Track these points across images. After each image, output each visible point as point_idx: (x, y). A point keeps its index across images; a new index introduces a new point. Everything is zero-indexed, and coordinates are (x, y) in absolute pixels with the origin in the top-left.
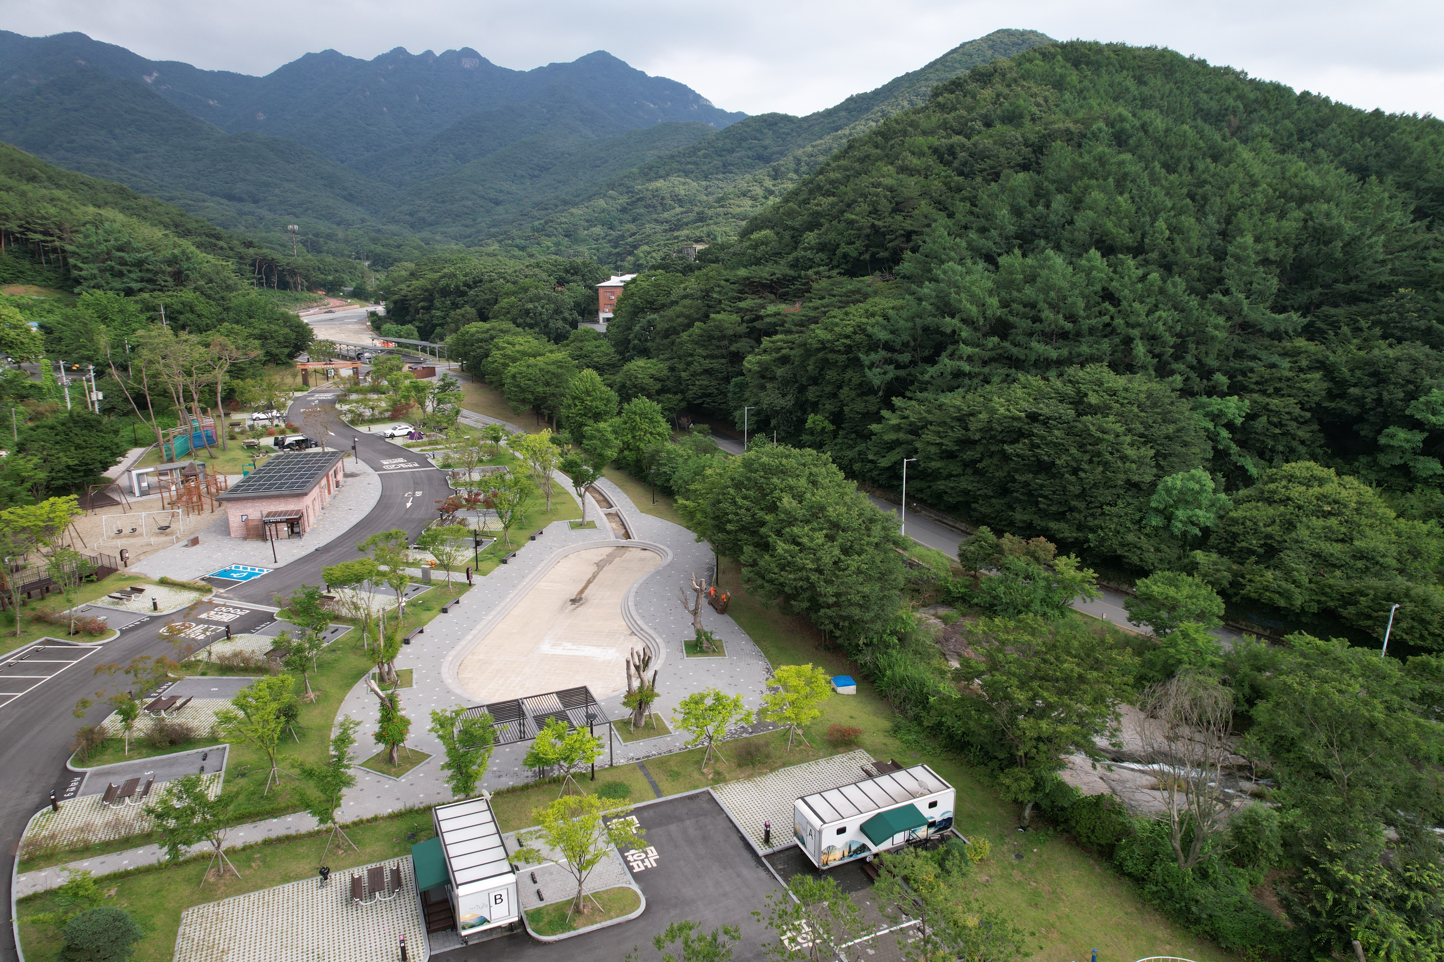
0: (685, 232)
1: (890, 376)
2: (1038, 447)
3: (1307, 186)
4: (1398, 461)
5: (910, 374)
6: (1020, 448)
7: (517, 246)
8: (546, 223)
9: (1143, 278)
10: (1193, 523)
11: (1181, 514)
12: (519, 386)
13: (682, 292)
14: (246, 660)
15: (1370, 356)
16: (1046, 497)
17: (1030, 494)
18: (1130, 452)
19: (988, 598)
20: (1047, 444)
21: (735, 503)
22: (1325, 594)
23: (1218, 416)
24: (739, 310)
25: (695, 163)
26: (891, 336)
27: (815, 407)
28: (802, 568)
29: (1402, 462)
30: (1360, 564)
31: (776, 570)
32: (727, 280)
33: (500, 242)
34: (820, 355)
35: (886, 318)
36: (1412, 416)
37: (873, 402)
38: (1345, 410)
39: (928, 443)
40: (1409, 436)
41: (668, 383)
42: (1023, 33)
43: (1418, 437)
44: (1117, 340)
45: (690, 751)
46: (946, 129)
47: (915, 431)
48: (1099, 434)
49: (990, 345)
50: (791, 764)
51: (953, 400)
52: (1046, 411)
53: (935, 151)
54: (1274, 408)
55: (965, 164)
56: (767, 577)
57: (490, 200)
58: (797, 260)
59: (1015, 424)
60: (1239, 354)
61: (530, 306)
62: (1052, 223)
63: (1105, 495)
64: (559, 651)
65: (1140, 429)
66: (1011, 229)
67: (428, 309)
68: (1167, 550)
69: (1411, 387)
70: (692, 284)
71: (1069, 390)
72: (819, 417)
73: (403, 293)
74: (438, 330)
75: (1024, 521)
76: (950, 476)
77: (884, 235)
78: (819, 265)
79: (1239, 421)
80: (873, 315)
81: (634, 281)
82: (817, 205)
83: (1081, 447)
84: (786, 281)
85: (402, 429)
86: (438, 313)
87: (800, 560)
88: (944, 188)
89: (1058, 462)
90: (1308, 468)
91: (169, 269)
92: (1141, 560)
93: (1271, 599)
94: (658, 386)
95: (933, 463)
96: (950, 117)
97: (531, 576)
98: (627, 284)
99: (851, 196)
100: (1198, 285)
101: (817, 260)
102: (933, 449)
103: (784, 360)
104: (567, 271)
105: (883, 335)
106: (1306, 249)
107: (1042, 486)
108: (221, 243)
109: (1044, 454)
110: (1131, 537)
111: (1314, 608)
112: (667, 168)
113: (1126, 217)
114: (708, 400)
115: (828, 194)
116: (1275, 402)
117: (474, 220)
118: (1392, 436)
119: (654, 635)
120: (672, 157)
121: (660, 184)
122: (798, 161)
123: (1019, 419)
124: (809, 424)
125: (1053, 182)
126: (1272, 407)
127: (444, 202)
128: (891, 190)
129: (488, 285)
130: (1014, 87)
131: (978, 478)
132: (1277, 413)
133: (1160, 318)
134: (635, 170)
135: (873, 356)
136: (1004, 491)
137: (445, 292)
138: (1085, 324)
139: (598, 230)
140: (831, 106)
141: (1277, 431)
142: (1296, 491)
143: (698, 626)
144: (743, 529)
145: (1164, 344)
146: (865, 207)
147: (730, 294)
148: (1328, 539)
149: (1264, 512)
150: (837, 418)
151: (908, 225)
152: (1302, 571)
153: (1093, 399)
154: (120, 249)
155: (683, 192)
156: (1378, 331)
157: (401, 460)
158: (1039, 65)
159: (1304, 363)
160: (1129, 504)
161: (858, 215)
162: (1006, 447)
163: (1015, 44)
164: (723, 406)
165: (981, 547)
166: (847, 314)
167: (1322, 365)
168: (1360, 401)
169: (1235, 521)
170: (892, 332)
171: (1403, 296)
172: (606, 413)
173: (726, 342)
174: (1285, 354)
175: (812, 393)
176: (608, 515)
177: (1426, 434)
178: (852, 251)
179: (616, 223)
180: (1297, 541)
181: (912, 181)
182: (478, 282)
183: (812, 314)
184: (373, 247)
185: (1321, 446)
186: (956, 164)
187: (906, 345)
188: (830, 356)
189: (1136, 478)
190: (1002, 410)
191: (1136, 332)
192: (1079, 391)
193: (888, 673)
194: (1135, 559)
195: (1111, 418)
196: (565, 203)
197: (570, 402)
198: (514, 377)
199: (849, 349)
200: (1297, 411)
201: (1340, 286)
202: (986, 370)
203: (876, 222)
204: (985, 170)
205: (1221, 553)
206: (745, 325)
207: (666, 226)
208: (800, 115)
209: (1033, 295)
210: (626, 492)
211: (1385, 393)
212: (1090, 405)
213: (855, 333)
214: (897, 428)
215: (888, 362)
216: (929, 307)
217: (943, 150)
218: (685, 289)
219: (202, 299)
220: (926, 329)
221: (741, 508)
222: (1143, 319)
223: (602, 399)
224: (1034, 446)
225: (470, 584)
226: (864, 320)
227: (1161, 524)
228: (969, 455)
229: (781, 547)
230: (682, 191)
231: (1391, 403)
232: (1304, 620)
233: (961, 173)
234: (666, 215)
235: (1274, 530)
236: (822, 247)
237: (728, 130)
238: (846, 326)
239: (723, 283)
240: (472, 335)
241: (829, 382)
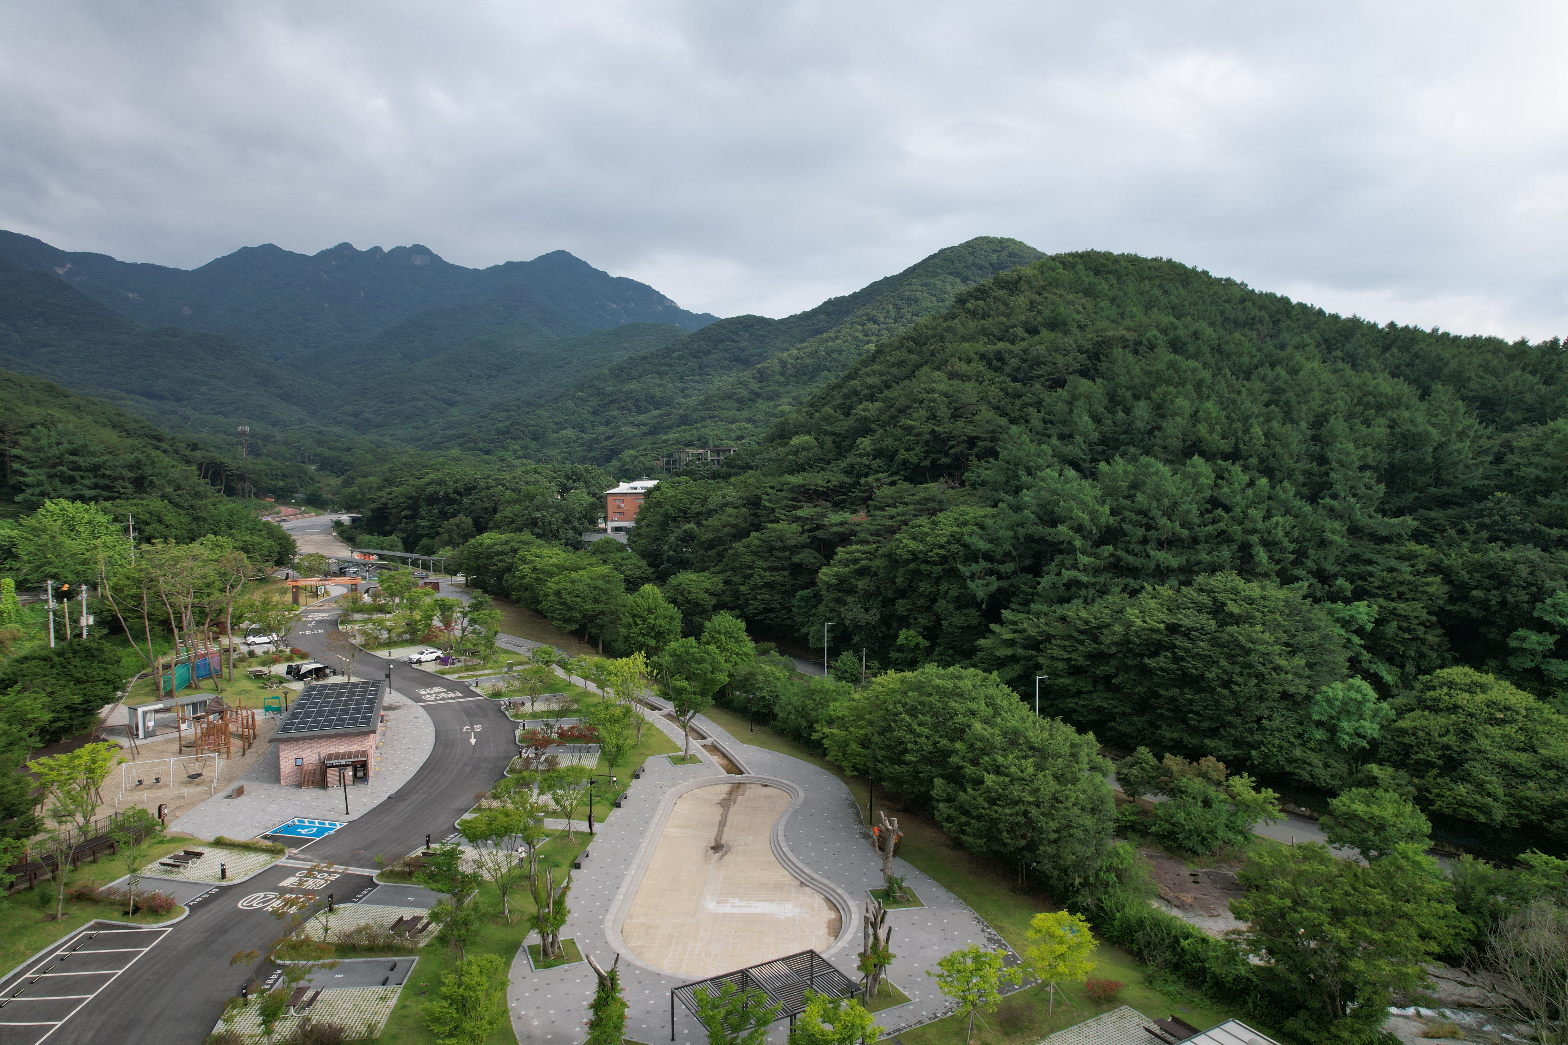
0: (672, 436)
1: (994, 587)
2: (1183, 659)
3: (1380, 394)
4: (1529, 665)
5: (1012, 585)
6: (1162, 661)
7: (480, 450)
8: (512, 425)
9: (1251, 484)
10: (1359, 735)
11: (1346, 725)
12: (565, 604)
13: (721, 501)
14: (372, 937)
15: (1485, 558)
16: (1197, 713)
17: (1177, 710)
18: (1283, 662)
19: (1167, 826)
20: (1192, 657)
21: (911, 731)
22: (1525, 808)
23: (1349, 622)
24: (797, 519)
25: (670, 365)
26: (991, 546)
27: (904, 622)
28: (1020, 801)
29: (1533, 665)
30: (1552, 774)
31: (986, 805)
32: (772, 488)
33: (460, 445)
34: (912, 566)
35: (982, 527)
36: (1540, 619)
37: (973, 617)
38: (1470, 613)
39: (1053, 658)
40: (1540, 638)
41: (723, 597)
42: (1001, 241)
43: (1550, 640)
44: (1235, 547)
45: (941, 1021)
46: (985, 335)
47: (1035, 645)
48: (1250, 645)
49: (1106, 554)
50: (1060, 1028)
51: (1075, 611)
52: (1186, 622)
53: (983, 356)
54: (1403, 613)
55: (1018, 369)
56: (975, 813)
57: (444, 401)
58: (852, 466)
59: (1154, 636)
60: (1355, 558)
61: (538, 515)
62: (1138, 429)
63: (1262, 709)
64: (727, 909)
65: (1285, 637)
66: (1095, 436)
67: (412, 518)
68: (1335, 764)
69: (1534, 589)
70: (731, 492)
71: (1204, 599)
72: (912, 632)
73: (383, 500)
74: (425, 541)
75: (1172, 740)
76: (1079, 693)
77: (943, 441)
78: (878, 472)
79: (1369, 627)
80: (965, 524)
81: (657, 488)
82: (864, 410)
83: (1230, 657)
84: (841, 489)
85: (428, 655)
86: (424, 523)
87: (1015, 791)
88: (1001, 394)
89: (1207, 675)
90: (1465, 675)
91: (130, 475)
92: (1312, 776)
93: (1468, 814)
94: (714, 601)
95: (1062, 680)
96: (988, 323)
97: (655, 821)
98: (649, 492)
99: (902, 402)
100: (1304, 490)
101: (875, 467)
102: (1060, 665)
103: (862, 572)
104: (568, 478)
105: (982, 545)
106: (1398, 454)
107: (1191, 701)
108: (164, 445)
109: (1193, 667)
110: (1298, 753)
111: (1516, 823)
112: (640, 369)
113: (1217, 423)
114: (771, 615)
115: (872, 398)
116: (1402, 607)
117: (426, 422)
118: (1523, 639)
119: (832, 886)
120: (645, 358)
121: (633, 385)
122: (784, 364)
123: (1158, 631)
124: (901, 640)
125: (1127, 388)
126: (1399, 612)
127: (392, 402)
128: (946, 395)
129: (484, 493)
130: (1045, 294)
131: (1110, 695)
132: (1406, 618)
133: (1277, 524)
134: (606, 371)
135: (975, 567)
136: (1143, 706)
137: (432, 500)
138: (1202, 532)
139: (569, 433)
140: (808, 309)
141: (1407, 636)
142: (1462, 698)
143: (889, 873)
144: (925, 760)
145: (1283, 550)
146: (923, 413)
147: (785, 502)
148: (1510, 748)
149: (1436, 722)
150: (932, 633)
151: (970, 430)
152: (1495, 785)
153: (1233, 608)
154: (74, 453)
155: (658, 394)
156: (1484, 534)
157: (439, 689)
158: (1066, 275)
159: (1422, 567)
160: (1286, 718)
161: (917, 420)
162: (1146, 660)
163: (994, 251)
164: (788, 622)
165: (1143, 769)
166: (935, 523)
167: (1436, 568)
168: (1484, 604)
169: (1403, 732)
170: (990, 542)
171: (1500, 501)
172: (669, 632)
173: (787, 553)
174: (1400, 558)
175: (901, 606)
176: (704, 746)
177: (1557, 637)
178: (912, 457)
179: (588, 425)
180: (1480, 752)
181: (969, 386)
182: (469, 489)
183: (889, 523)
184: (318, 450)
185: (1448, 651)
186: (1007, 370)
187: (1007, 554)
188: (923, 567)
189: (1292, 690)
190: (1138, 622)
191: (1255, 538)
192: (1215, 600)
193: (1118, 915)
194: (1305, 775)
195: (1259, 628)
196: (529, 404)
197: (631, 621)
198: (558, 593)
199: (944, 559)
200: (1424, 615)
201: (1433, 490)
202: (1102, 579)
203: (936, 428)
204: (1043, 376)
205: (1396, 766)
206: (806, 534)
207: (645, 429)
208: (777, 318)
209: (1146, 503)
210: (713, 719)
211: (1509, 596)
212: (1231, 615)
213: (949, 543)
214: (1012, 643)
215: (991, 572)
216: (1032, 516)
217: (991, 356)
218: (724, 497)
219: (170, 507)
220: (1029, 538)
221: (919, 736)
222: (1260, 525)
223: (665, 617)
224: (1177, 659)
225: (591, 833)
226: (957, 529)
227: (1325, 738)
228: (1102, 670)
229: (990, 779)
230: (657, 392)
231: (1516, 607)
232: (1505, 836)
233: (1015, 380)
234: (642, 418)
235: (1450, 739)
236: (878, 454)
237: (702, 332)
238: (939, 535)
239: (770, 491)
240: (488, 547)
241: (921, 595)
